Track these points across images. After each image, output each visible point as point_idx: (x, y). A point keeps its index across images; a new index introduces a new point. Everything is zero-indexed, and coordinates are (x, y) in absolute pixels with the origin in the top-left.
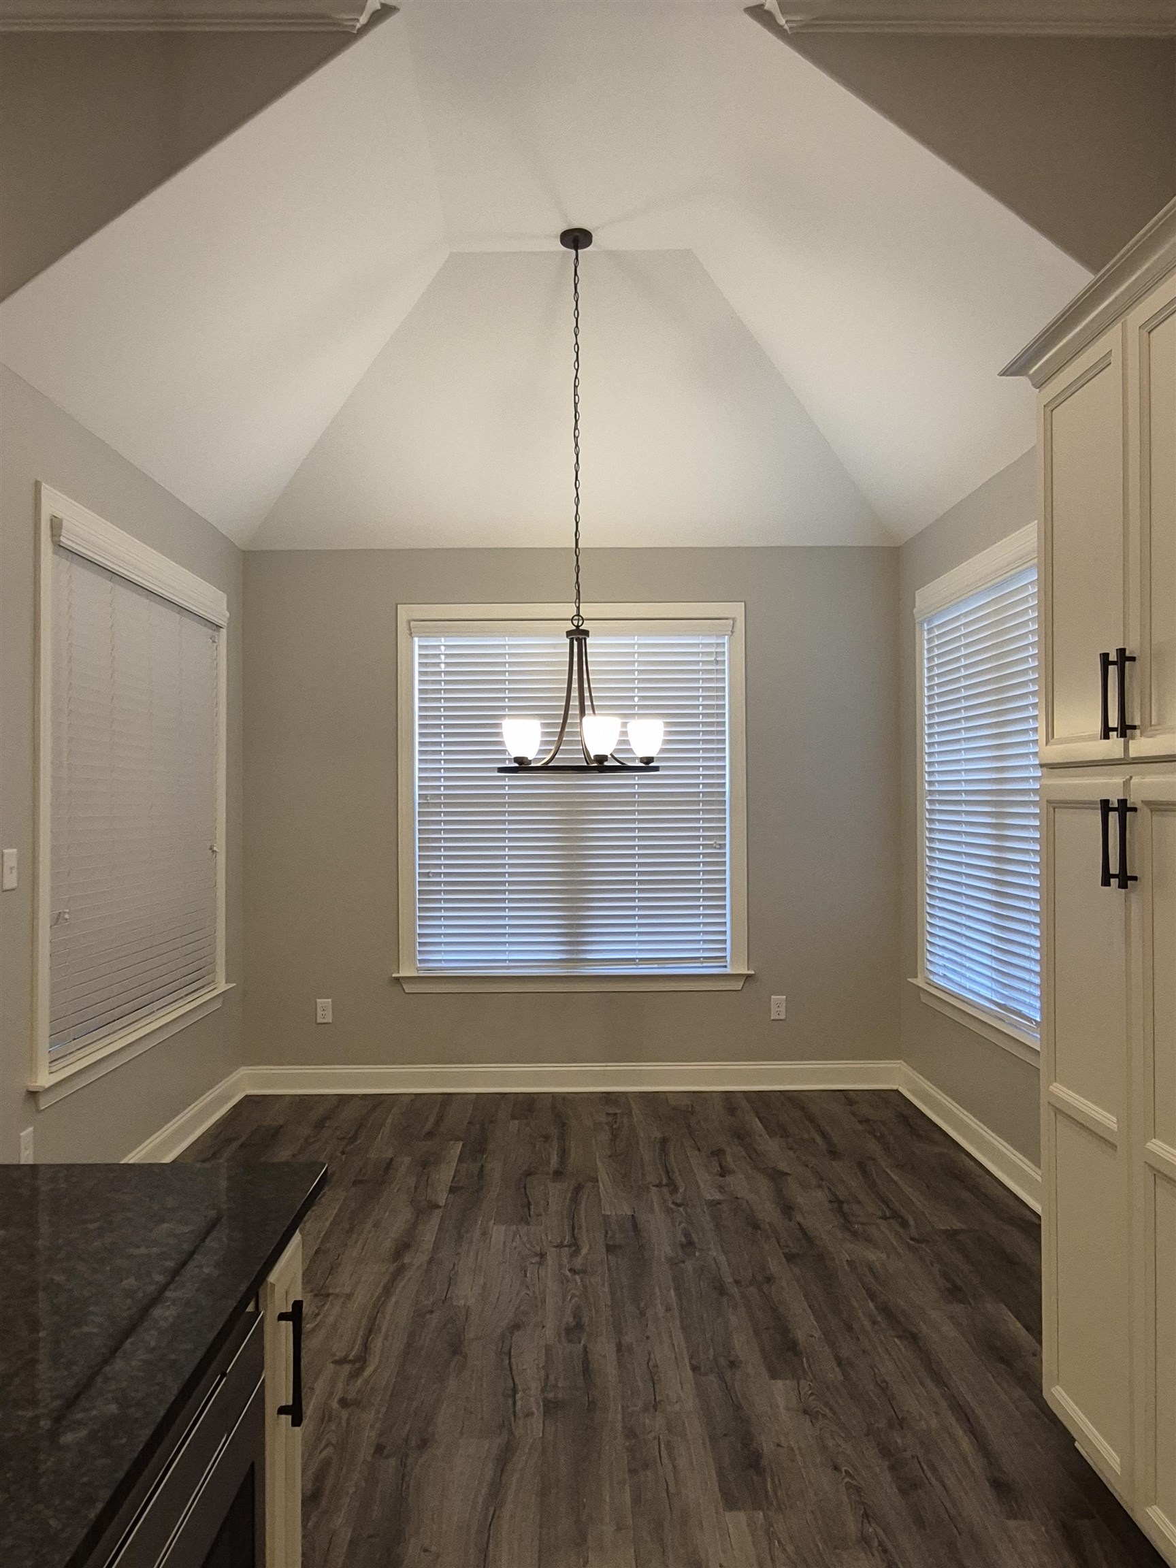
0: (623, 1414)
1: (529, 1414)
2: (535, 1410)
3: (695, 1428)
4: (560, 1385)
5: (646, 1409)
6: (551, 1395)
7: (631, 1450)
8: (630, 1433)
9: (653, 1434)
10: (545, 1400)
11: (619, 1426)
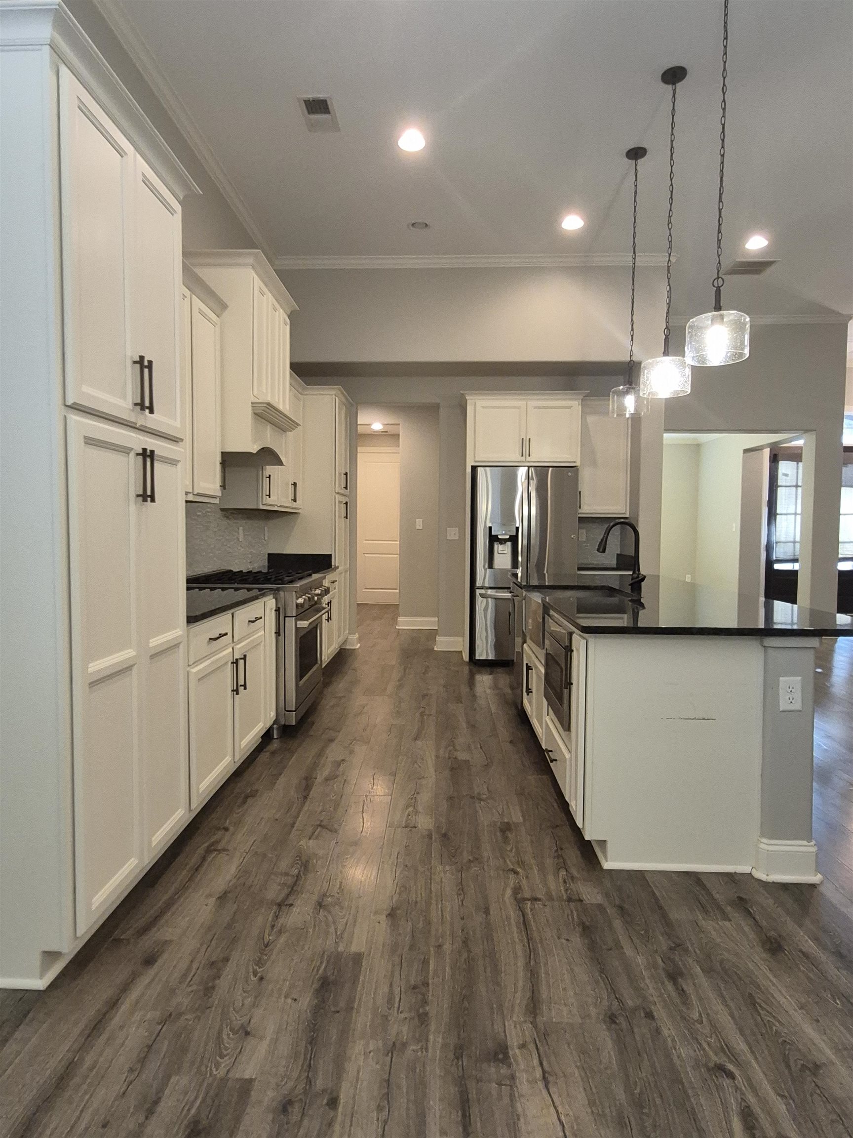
0: (427, 1040)
1: (523, 1046)
2: (517, 1051)
3: (362, 1020)
4: (494, 1085)
5: (404, 1045)
6: (504, 1071)
7: (425, 1002)
8: (423, 1018)
9: (402, 1016)
10: (509, 1066)
11: (433, 1027)
